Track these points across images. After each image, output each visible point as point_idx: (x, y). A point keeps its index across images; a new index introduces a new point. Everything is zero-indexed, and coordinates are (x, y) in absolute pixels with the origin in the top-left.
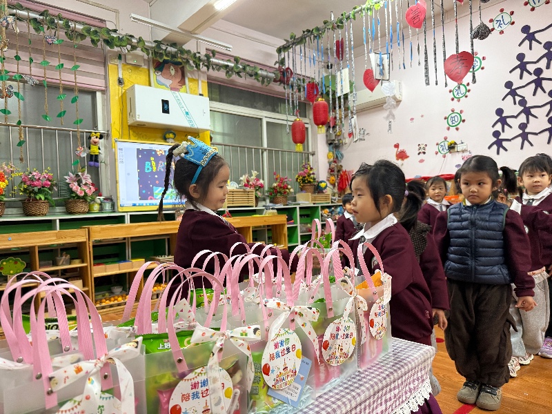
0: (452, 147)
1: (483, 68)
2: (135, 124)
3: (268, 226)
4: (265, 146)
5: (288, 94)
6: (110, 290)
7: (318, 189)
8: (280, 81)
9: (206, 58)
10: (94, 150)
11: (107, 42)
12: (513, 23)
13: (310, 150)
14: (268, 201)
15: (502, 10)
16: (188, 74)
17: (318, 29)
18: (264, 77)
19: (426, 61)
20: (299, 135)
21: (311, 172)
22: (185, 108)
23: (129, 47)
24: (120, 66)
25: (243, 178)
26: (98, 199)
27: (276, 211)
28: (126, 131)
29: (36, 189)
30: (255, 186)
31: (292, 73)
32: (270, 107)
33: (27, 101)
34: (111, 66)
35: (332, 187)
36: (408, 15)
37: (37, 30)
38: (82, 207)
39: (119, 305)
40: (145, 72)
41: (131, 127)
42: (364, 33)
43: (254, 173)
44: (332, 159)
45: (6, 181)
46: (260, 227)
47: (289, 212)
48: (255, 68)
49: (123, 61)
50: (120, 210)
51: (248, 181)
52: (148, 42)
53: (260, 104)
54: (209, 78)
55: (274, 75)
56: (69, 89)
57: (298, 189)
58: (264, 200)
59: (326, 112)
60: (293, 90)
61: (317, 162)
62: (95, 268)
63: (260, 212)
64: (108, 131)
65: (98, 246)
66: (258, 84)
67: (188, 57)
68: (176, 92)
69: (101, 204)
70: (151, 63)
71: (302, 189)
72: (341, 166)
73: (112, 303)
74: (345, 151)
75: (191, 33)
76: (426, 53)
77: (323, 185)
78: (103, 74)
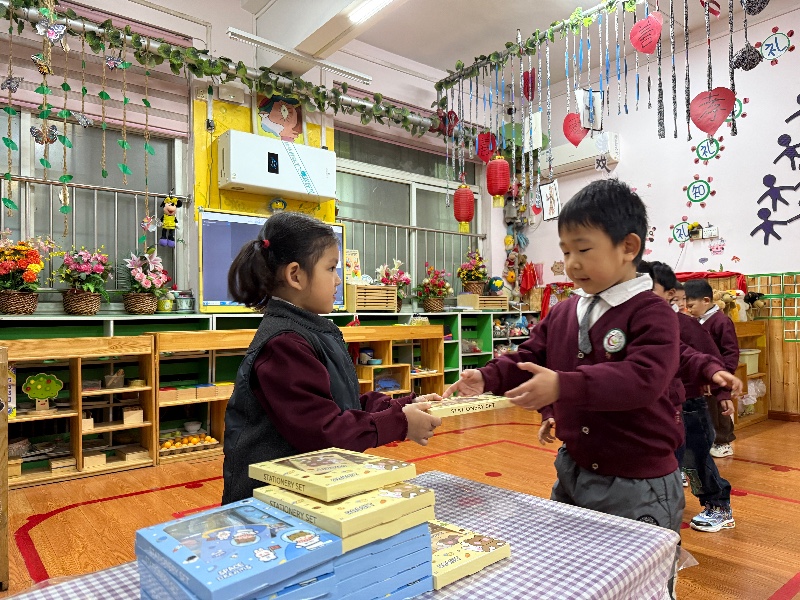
0: (694, 232)
1: (744, 115)
2: (230, 187)
3: (415, 341)
4: (414, 223)
5: (450, 151)
6: (183, 426)
7: (490, 290)
8: (438, 130)
9: (333, 95)
10: (169, 222)
11: (193, 68)
12: (792, 49)
13: (480, 232)
14: (415, 304)
15: (775, 30)
16: (307, 118)
17: (497, 55)
18: (416, 125)
19: (660, 101)
20: (465, 209)
21: (481, 264)
22: (301, 166)
23: (224, 76)
24: (211, 103)
25: (381, 270)
26: (171, 295)
27: (426, 319)
28: (216, 197)
29: (83, 276)
30: (397, 282)
31: (456, 119)
32: (422, 169)
33: (77, 149)
34: (197, 102)
35: (510, 288)
36: (633, 34)
37: (95, 47)
38: (148, 303)
39: (195, 449)
40: (246, 113)
41: (222, 191)
42: (566, 60)
43: (397, 263)
44: (511, 246)
45: (42, 263)
46: (403, 342)
47: (447, 321)
48: (403, 110)
49: (214, 96)
50: (202, 311)
51: (387, 274)
52: (250, 69)
53: (408, 164)
54: (336, 124)
55: (430, 121)
56: (136, 135)
57: (460, 288)
58: (410, 303)
59: (507, 176)
60: (457, 144)
61: (489, 249)
62: (161, 393)
63: (405, 319)
64: (189, 196)
65: (168, 362)
66: (407, 135)
67: (309, 93)
68: (290, 143)
69: (175, 301)
70: (255, 99)
71: (466, 289)
72: (525, 257)
73: (184, 446)
74: (532, 235)
75: (313, 58)
76: (660, 90)
77: (498, 283)
78: (186, 113)
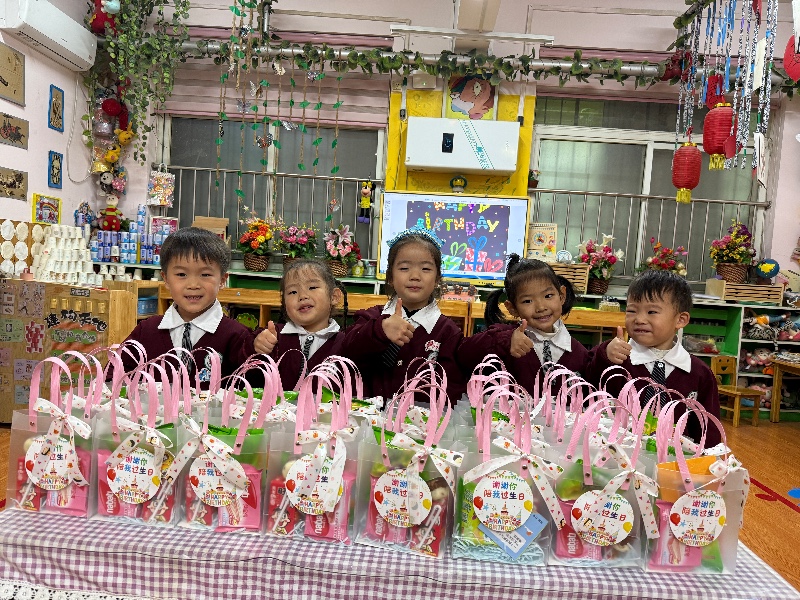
3: (605, 328)
4: (646, 191)
9: (520, 63)
10: (366, 204)
13: (762, 199)
18: (640, 76)
22: (478, 142)
24: (404, 93)
26: (361, 262)
27: (618, 305)
28: (404, 179)
34: (394, 95)
40: (437, 97)
41: (410, 173)
43: (608, 238)
45: (268, 235)
48: (614, 62)
49: (408, 86)
50: (378, 278)
52: (428, 55)
54: (538, 90)
64: (384, 179)
67: (492, 66)
69: (365, 268)
70: (446, 82)
71: (720, 271)
75: (479, 33)
77: (768, 268)
78: (387, 106)
